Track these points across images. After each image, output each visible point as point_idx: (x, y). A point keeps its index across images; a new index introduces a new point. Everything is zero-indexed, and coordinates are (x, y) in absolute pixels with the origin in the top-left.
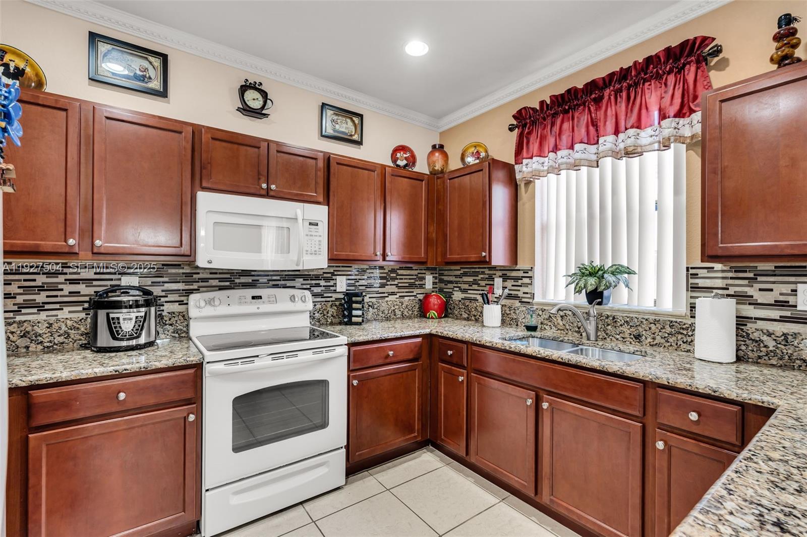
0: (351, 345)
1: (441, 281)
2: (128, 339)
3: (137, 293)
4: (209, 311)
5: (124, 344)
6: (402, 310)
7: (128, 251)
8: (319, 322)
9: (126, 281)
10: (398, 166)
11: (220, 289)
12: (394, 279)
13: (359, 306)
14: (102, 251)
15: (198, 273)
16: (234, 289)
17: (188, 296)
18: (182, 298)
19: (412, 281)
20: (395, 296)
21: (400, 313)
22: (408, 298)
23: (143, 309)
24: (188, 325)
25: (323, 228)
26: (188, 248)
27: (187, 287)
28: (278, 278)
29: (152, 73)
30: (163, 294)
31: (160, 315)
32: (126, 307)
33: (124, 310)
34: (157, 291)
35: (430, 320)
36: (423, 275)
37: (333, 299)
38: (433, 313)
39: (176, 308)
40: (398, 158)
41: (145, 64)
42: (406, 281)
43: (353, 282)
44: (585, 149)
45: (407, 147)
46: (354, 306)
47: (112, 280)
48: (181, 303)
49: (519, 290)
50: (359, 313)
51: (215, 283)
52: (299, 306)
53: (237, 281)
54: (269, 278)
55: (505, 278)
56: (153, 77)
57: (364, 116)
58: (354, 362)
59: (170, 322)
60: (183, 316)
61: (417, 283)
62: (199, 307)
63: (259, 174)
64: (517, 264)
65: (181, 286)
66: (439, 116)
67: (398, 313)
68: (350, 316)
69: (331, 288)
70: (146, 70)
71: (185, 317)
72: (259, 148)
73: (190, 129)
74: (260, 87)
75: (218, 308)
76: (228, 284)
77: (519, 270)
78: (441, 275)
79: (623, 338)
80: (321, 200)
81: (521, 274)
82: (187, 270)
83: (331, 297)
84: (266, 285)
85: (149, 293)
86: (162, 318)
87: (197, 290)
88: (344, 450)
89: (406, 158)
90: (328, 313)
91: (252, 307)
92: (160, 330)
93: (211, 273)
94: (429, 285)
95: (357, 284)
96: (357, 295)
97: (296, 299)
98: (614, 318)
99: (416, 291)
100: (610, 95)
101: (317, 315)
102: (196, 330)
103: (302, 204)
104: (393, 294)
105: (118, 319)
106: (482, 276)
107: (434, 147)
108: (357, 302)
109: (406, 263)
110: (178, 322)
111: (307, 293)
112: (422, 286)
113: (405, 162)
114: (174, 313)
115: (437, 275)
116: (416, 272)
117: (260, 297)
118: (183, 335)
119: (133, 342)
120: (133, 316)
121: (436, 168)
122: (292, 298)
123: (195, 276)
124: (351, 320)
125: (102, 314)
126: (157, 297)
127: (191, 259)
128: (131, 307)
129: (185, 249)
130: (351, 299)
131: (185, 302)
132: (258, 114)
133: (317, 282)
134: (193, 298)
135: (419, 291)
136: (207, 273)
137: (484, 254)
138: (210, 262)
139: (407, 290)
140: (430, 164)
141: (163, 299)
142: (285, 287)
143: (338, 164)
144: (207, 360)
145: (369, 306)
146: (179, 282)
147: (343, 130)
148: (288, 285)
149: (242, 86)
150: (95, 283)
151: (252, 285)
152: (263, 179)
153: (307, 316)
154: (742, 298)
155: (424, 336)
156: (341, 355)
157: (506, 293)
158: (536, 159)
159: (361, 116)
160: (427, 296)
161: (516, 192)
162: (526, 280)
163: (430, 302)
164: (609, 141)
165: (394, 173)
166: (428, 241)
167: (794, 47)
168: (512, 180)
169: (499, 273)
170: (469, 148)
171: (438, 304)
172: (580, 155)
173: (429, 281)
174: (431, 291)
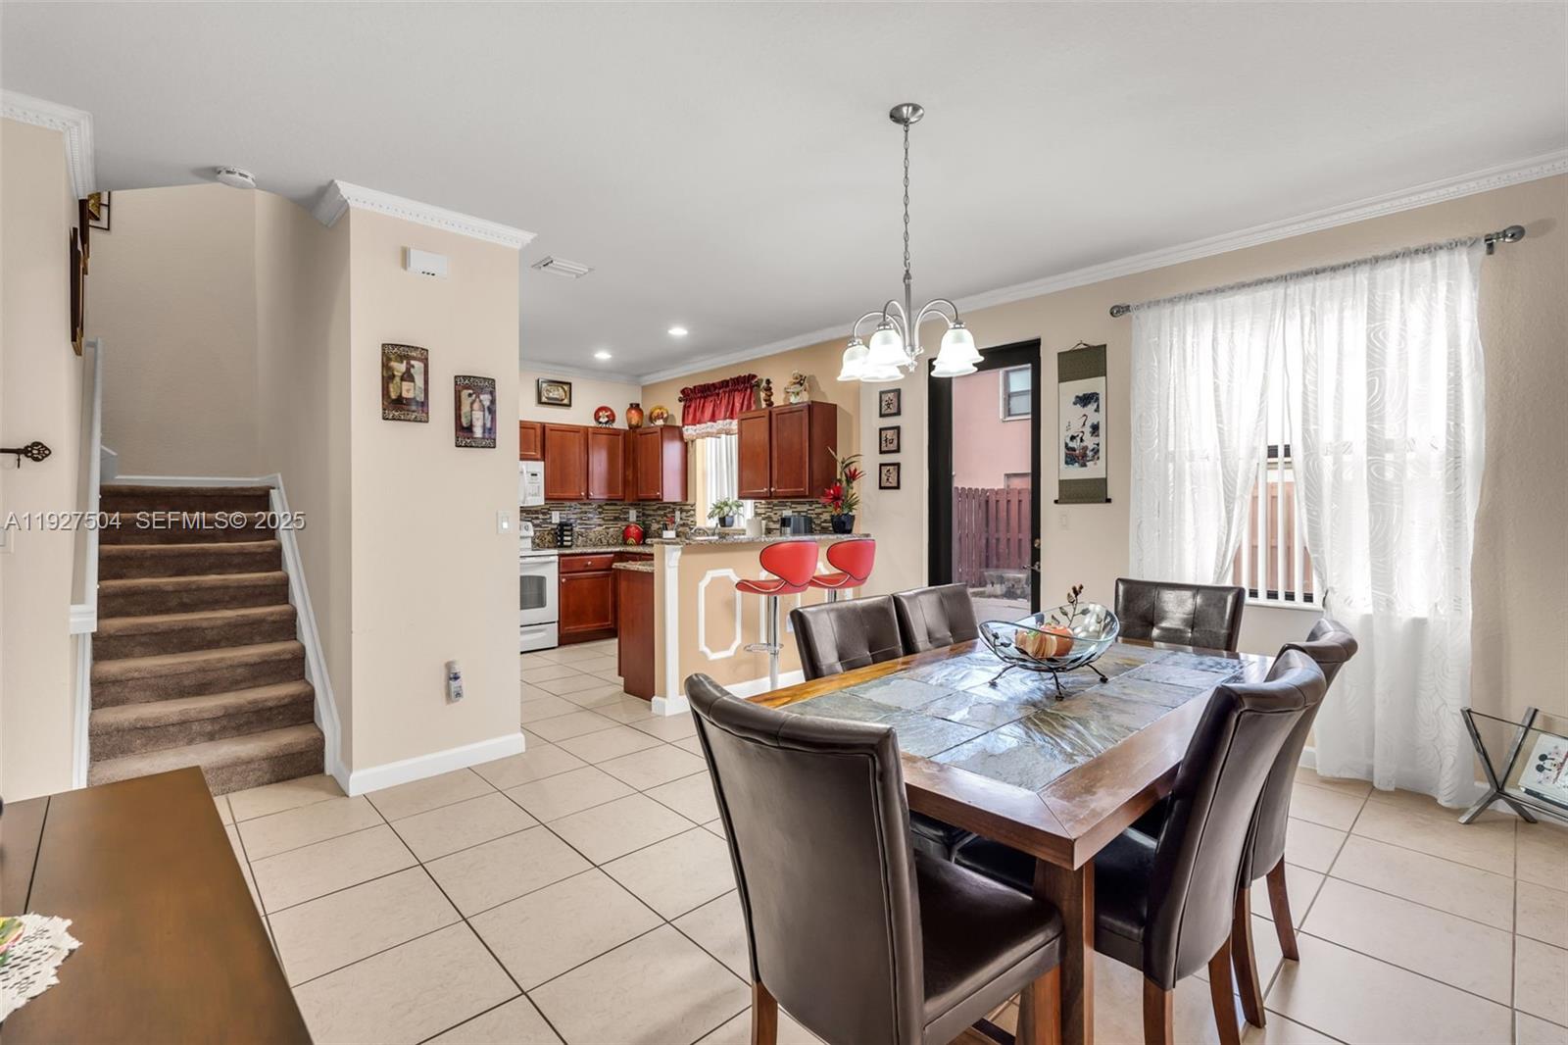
0: (560, 556)
1: (644, 514)
6: (608, 537)
8: (538, 545)
10: (600, 423)
12: (600, 513)
13: (569, 533)
19: (617, 515)
20: (602, 527)
22: (614, 529)
25: (541, 478)
35: (630, 545)
36: (628, 510)
38: (631, 540)
40: (600, 417)
42: (611, 515)
43: (564, 515)
44: (712, 426)
45: (606, 408)
46: (565, 533)
49: (688, 519)
50: (569, 539)
52: (523, 533)
55: (682, 511)
57: (572, 385)
58: (564, 566)
61: (621, 516)
64: (687, 500)
66: (638, 377)
67: (605, 542)
68: (562, 541)
69: (548, 520)
77: (688, 504)
78: (643, 509)
80: (539, 456)
81: (689, 507)
83: (548, 527)
88: (556, 624)
89: (607, 416)
90: (546, 538)
94: (633, 518)
95: (567, 517)
96: (567, 525)
97: (523, 528)
98: (730, 535)
99: (620, 524)
100: (721, 394)
101: (538, 539)
103: (528, 461)
104: (600, 525)
106: (669, 510)
107: (631, 405)
108: (567, 536)
109: (611, 501)
111: (529, 524)
112: (626, 520)
113: (606, 419)
115: (641, 510)
116: (621, 507)
121: (632, 424)
124: (562, 543)
130: (563, 528)
133: (537, 515)
135: (624, 523)
137: (657, 493)
139: (613, 522)
140: (629, 420)
143: (552, 428)
145: (578, 533)
147: (555, 396)
153: (530, 540)
154: (769, 518)
155: (615, 553)
156: (554, 562)
157: (682, 522)
158: (690, 427)
159: (570, 384)
160: (628, 527)
161: (686, 448)
162: (692, 512)
163: (629, 532)
164: (720, 424)
165: (596, 431)
166: (625, 482)
167: (770, 396)
168: (681, 438)
169: (678, 507)
170: (656, 409)
171: (637, 534)
172: (709, 430)
173: (633, 515)
174: (633, 523)
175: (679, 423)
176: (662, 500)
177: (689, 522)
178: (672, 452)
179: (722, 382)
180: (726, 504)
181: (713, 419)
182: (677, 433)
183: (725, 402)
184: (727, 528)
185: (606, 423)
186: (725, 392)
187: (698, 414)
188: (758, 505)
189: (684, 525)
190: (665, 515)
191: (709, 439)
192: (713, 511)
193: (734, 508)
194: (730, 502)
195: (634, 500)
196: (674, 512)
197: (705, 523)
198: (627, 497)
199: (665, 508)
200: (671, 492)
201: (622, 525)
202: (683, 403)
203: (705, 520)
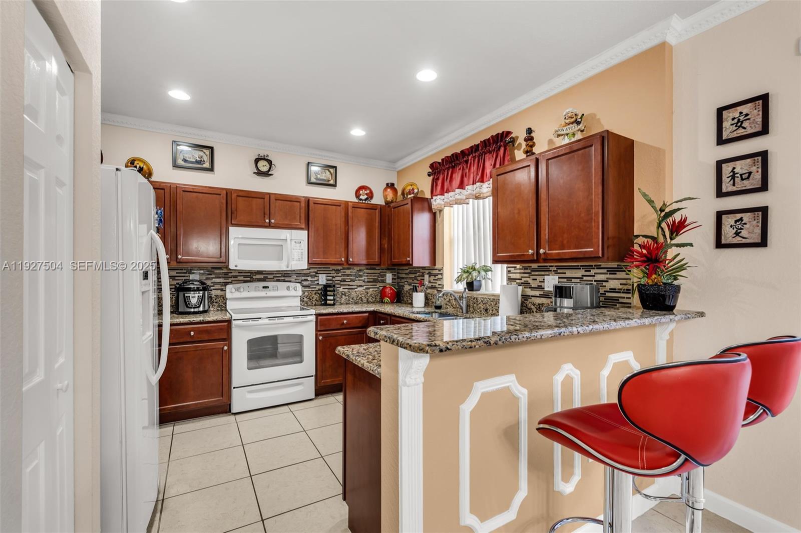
0: (317, 315)
1: (399, 278)
2: (194, 308)
3: (197, 283)
4: (237, 295)
5: (192, 310)
6: (367, 297)
7: (194, 261)
8: (307, 304)
9: (192, 277)
10: (361, 200)
11: (244, 282)
12: (361, 276)
13: (333, 293)
14: (181, 261)
15: (232, 273)
16: (252, 282)
17: (226, 286)
18: (223, 287)
19: (376, 277)
20: (363, 288)
21: (366, 300)
22: (372, 289)
23: (201, 292)
24: (226, 303)
25: (305, 245)
26: (225, 259)
27: (225, 281)
28: (280, 275)
29: (205, 158)
30: (212, 285)
31: (211, 297)
32: (193, 291)
33: (192, 292)
34: (209, 283)
35: (385, 304)
36: (385, 273)
37: (317, 289)
38: (387, 299)
39: (219, 293)
40: (361, 194)
41: (201, 154)
42: (371, 277)
43: (331, 278)
44: (461, 193)
45: (367, 187)
46: (329, 293)
47: (184, 276)
48: (222, 290)
49: (436, 283)
50: (332, 298)
51: (241, 278)
52: (292, 293)
53: (254, 277)
54: (274, 275)
55: (430, 275)
56: (206, 160)
57: (337, 168)
58: (320, 325)
59: (216, 301)
60: (223, 298)
61: (379, 279)
62: (232, 292)
63: (265, 214)
64: (435, 265)
65: (222, 280)
66: (394, 162)
68: (326, 300)
69: (316, 282)
70: (202, 157)
71: (224, 298)
72: (264, 199)
73: (225, 192)
74: (267, 158)
75: (242, 293)
76: (249, 279)
77: (436, 269)
78: (398, 273)
79: (481, 311)
80: (303, 226)
81: (437, 272)
82: (225, 271)
83: (315, 288)
84: (272, 280)
85: (204, 284)
86: (212, 299)
87: (231, 283)
88: (314, 377)
89: (366, 194)
90: (313, 298)
91: (263, 293)
92: (211, 306)
93: (239, 273)
94: (389, 280)
95: (334, 279)
96: (330, 286)
97: (291, 289)
98: (477, 299)
99: (378, 285)
100: (471, 159)
101: (305, 299)
102: (230, 305)
103: (290, 231)
104: (361, 286)
105: (189, 297)
106: (418, 274)
107: (387, 184)
108: (330, 291)
109: (369, 266)
110: (221, 301)
111: (299, 285)
112: (383, 281)
113: (366, 197)
114: (218, 296)
115: (396, 273)
116: (379, 271)
117: (268, 287)
118: (223, 309)
119: (196, 310)
120: (196, 295)
121: (388, 200)
122: (288, 288)
123: (230, 274)
124: (324, 303)
125: (181, 294)
126: (208, 286)
127: (226, 264)
128: (195, 291)
129: (223, 259)
130: (327, 289)
131: (224, 289)
132: (266, 174)
133: (306, 278)
134: (229, 287)
135: (382, 285)
136: (236, 273)
137: (408, 259)
138: (236, 266)
139: (372, 284)
140: (385, 197)
141: (212, 288)
142: (284, 281)
143: (314, 203)
144: (233, 318)
145: (342, 294)
146: (221, 278)
147: (323, 178)
148: (286, 280)
149: (256, 159)
150: (176, 278)
151: (264, 280)
152: (267, 216)
153: (298, 299)
154: (526, 285)
155: (370, 312)
156: (311, 321)
157: (430, 285)
158: (439, 197)
159: (336, 167)
160: (385, 287)
161: (434, 217)
162: (440, 276)
163: (385, 292)
164: (470, 189)
165: (355, 206)
166: (381, 250)
167: (532, 146)
168: (430, 209)
169: (427, 272)
170: (407, 186)
171: (391, 294)
172: (458, 197)
173: (389, 278)
174: (389, 284)
175: (428, 195)
176: (412, 265)
177: (437, 286)
178: (421, 222)
179: (472, 147)
180: (474, 269)
181: (461, 186)
182: (426, 205)
183: (474, 169)
184: (474, 292)
185: (366, 200)
186: (474, 157)
187: (446, 184)
188: (512, 269)
189: (433, 287)
190: (415, 278)
191: (455, 206)
192: (461, 276)
193: (483, 273)
194: (477, 267)
195: (388, 265)
196: (423, 276)
197: (452, 287)
198: (382, 263)
199: (415, 272)
200: (420, 257)
201: (380, 285)
202: (431, 178)
203: (452, 283)
